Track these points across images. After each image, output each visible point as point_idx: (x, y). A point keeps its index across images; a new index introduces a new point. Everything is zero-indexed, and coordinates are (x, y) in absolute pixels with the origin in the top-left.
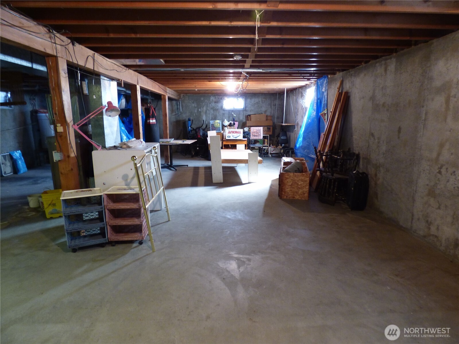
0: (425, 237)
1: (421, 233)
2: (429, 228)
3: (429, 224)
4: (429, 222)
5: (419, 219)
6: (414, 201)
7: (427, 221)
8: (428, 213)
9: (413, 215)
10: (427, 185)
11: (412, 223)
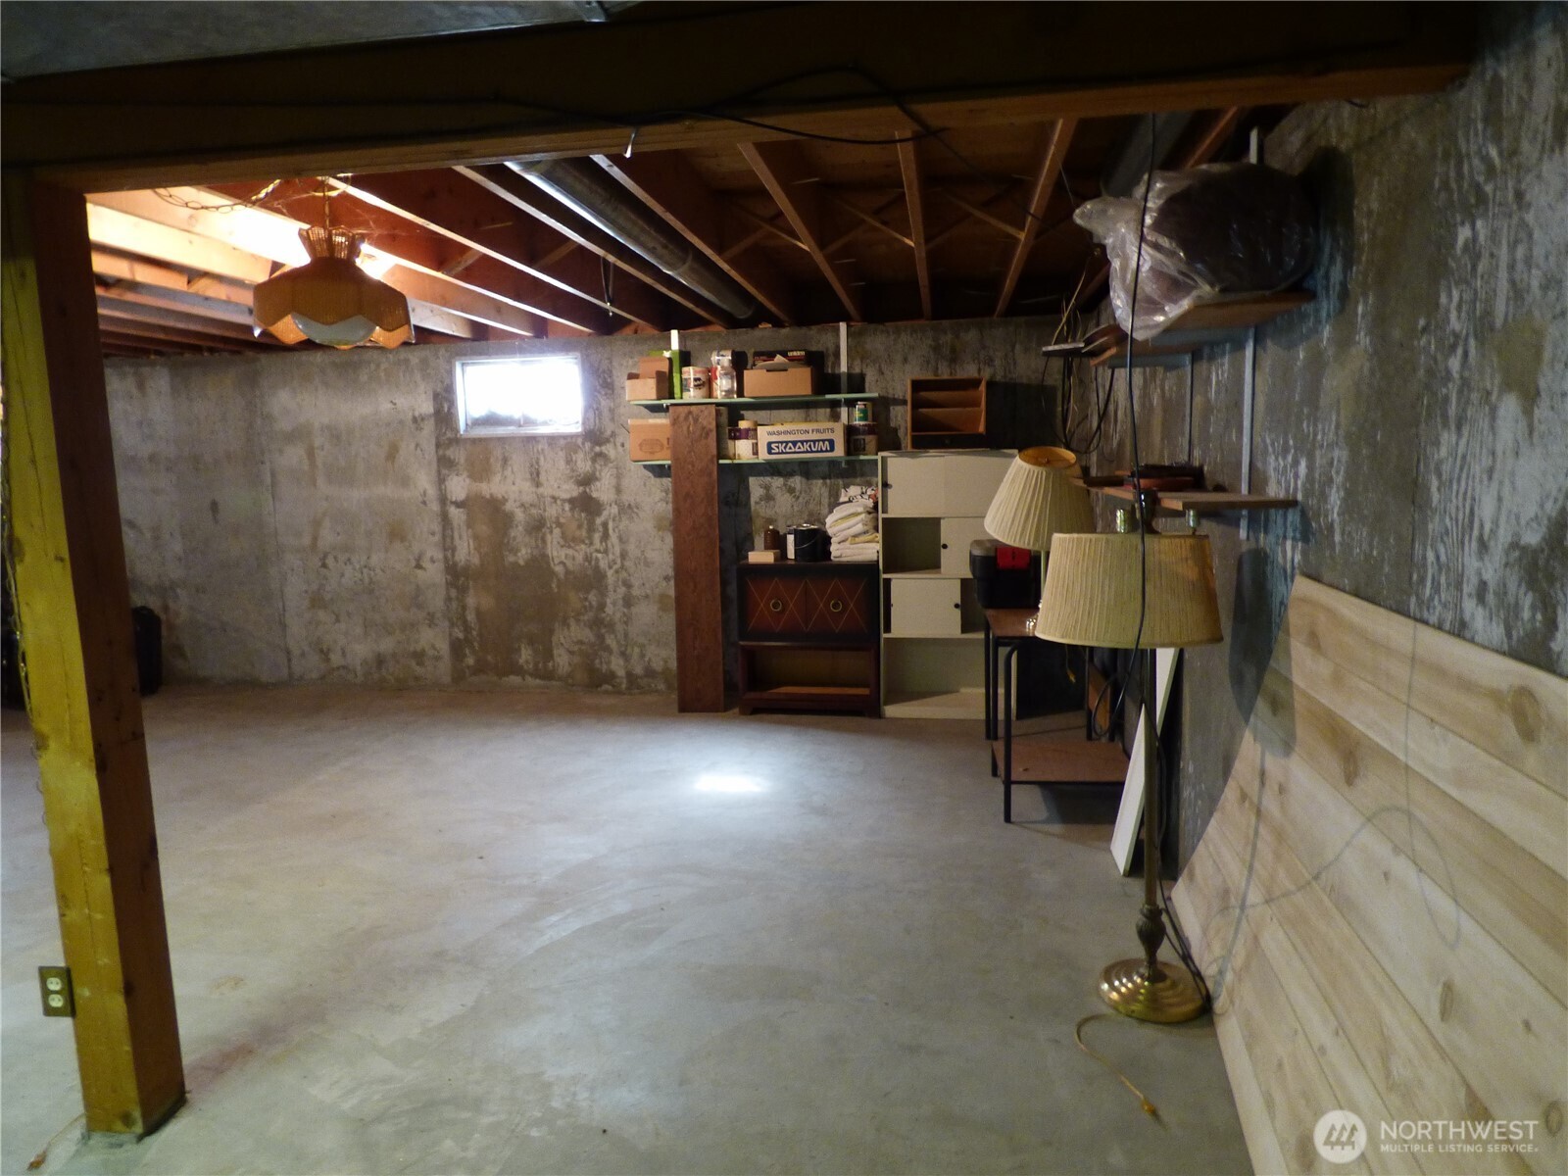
0: (323, 678)
1: (315, 675)
2: (328, 660)
3: (325, 654)
4: (325, 650)
5: (303, 655)
6: (284, 626)
7: (322, 651)
8: (318, 638)
9: (288, 652)
10: (306, 592)
11: (290, 668)
